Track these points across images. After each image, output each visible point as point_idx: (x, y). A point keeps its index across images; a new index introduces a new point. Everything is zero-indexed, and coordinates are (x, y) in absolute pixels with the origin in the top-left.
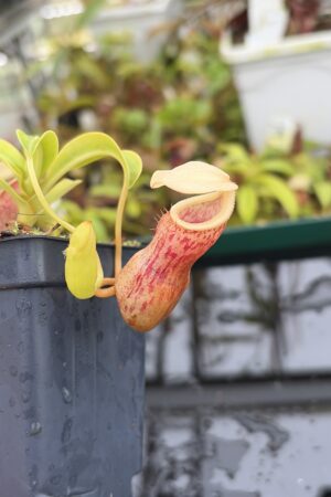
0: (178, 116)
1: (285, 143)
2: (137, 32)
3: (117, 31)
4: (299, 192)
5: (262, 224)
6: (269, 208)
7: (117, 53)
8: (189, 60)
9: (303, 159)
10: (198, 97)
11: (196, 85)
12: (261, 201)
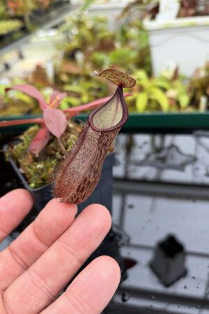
0: (120, 57)
1: (170, 74)
2: (111, 17)
3: (101, 16)
4: (171, 99)
5: (148, 113)
6: (153, 105)
7: (100, 26)
8: (133, 32)
9: (177, 83)
10: (133, 49)
11: (133, 44)
12: (150, 101)
